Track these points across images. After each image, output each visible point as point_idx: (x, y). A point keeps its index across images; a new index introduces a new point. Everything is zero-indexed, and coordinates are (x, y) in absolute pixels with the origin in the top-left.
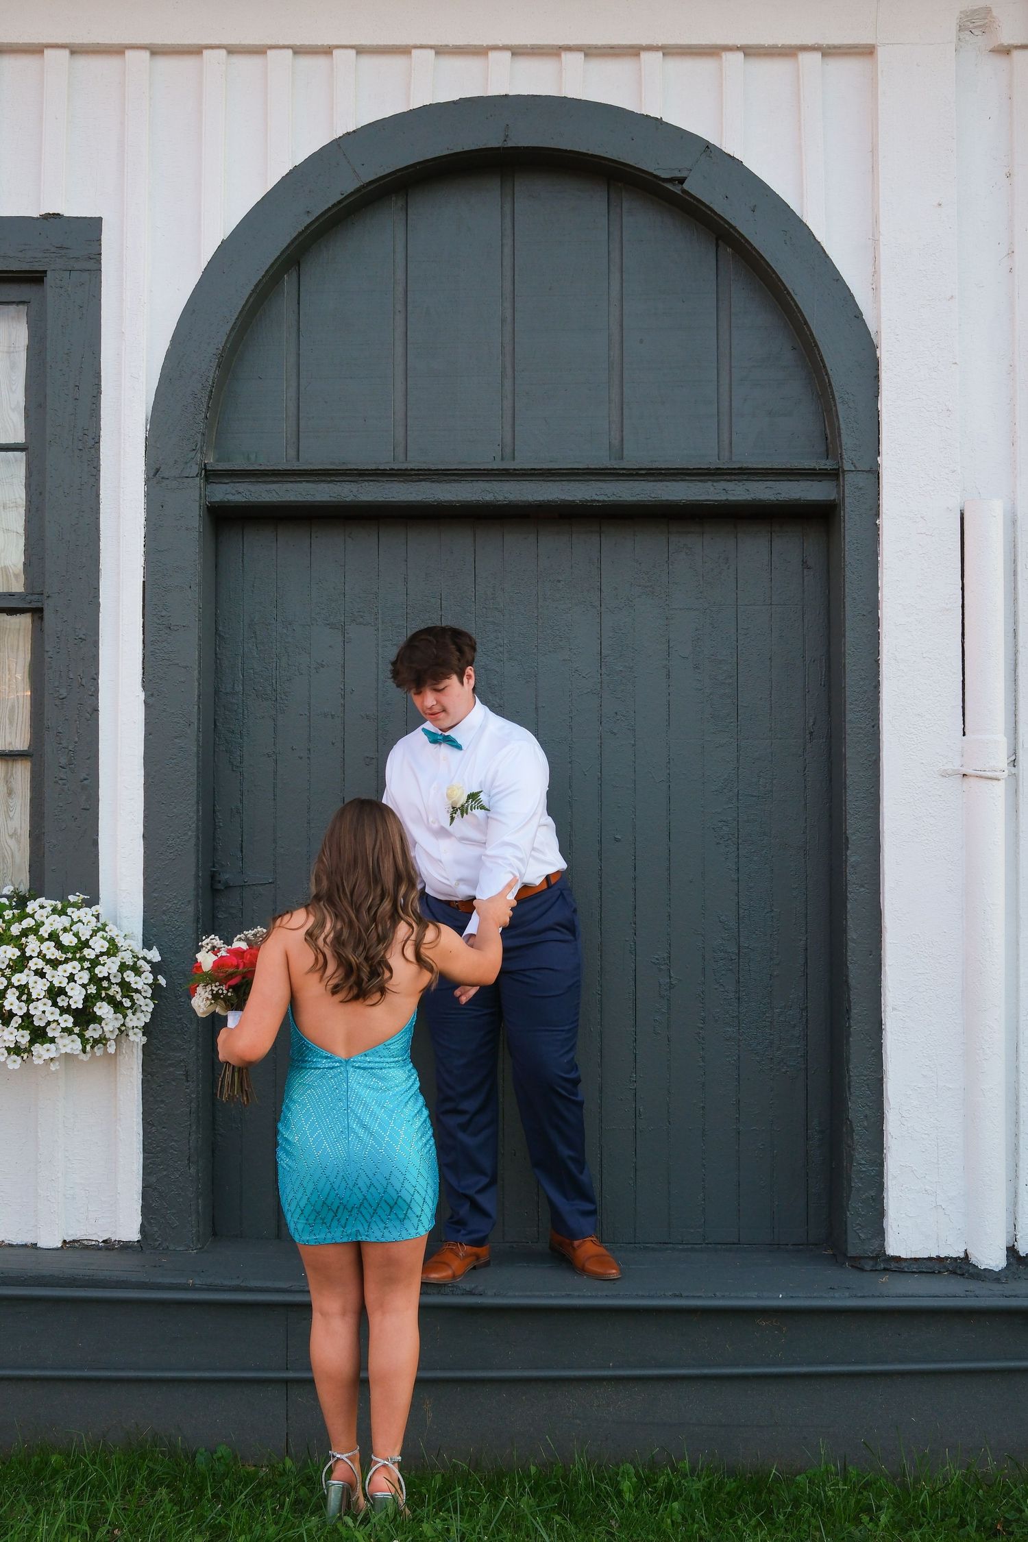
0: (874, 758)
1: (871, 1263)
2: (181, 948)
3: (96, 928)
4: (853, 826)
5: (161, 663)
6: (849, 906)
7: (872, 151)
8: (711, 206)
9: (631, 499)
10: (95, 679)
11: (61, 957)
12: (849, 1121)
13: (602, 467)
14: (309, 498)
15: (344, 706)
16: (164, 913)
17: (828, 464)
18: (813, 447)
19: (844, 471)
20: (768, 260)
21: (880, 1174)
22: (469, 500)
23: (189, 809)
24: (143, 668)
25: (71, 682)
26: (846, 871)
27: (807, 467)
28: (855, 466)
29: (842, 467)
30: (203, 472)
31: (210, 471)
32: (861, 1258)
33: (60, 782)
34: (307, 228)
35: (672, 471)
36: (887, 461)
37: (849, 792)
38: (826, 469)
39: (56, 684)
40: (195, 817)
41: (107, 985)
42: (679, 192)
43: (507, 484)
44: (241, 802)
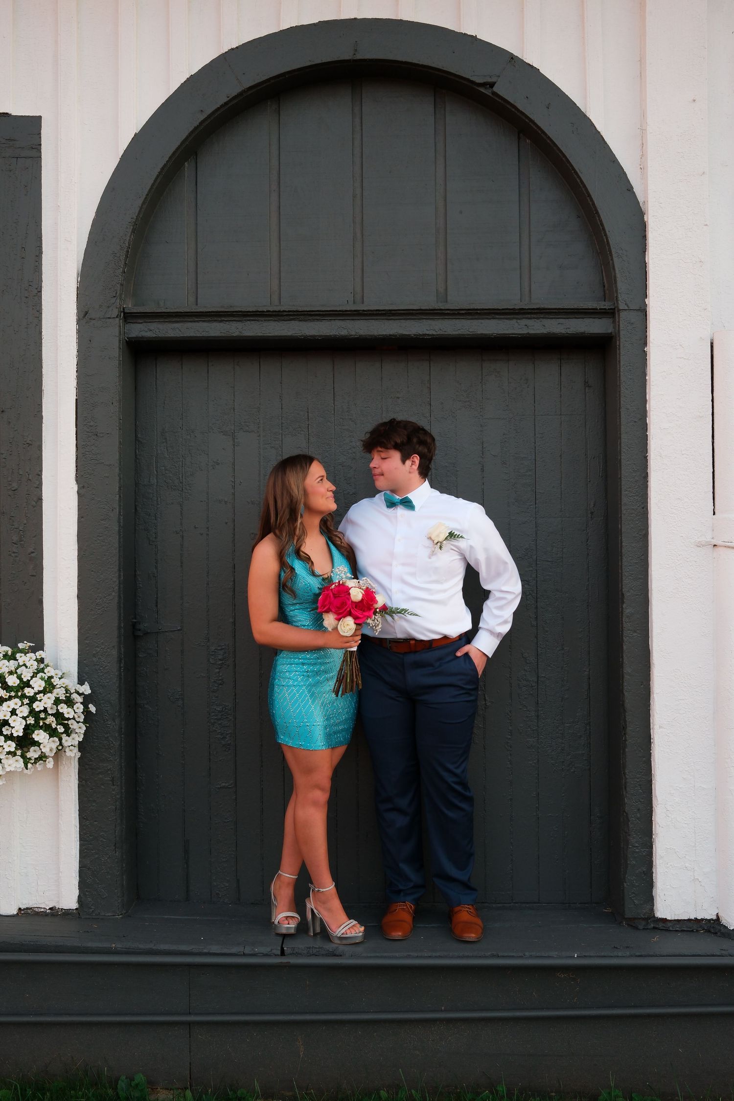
0: (644, 532)
1: (644, 923)
2: (107, 682)
3: (36, 671)
4: (628, 584)
5: (90, 462)
6: (625, 647)
7: (640, 61)
8: (516, 104)
9: (454, 333)
10: (39, 475)
11: (6, 695)
12: (626, 813)
13: (431, 308)
14: (205, 334)
15: (234, 495)
16: (94, 655)
17: (606, 305)
18: (594, 292)
19: (619, 310)
20: (560, 147)
21: (650, 854)
22: (328, 335)
23: (113, 576)
24: (76, 466)
25: (21, 477)
26: (622, 620)
27: (590, 307)
28: (628, 306)
29: (618, 307)
30: (122, 314)
31: (128, 313)
32: (635, 919)
33: (13, 555)
34: (201, 123)
35: (485, 311)
36: (653, 302)
37: (624, 559)
38: (605, 309)
39: (10, 479)
40: (118, 581)
41: (44, 717)
42: (490, 95)
43: (358, 322)
44: (156, 568)
